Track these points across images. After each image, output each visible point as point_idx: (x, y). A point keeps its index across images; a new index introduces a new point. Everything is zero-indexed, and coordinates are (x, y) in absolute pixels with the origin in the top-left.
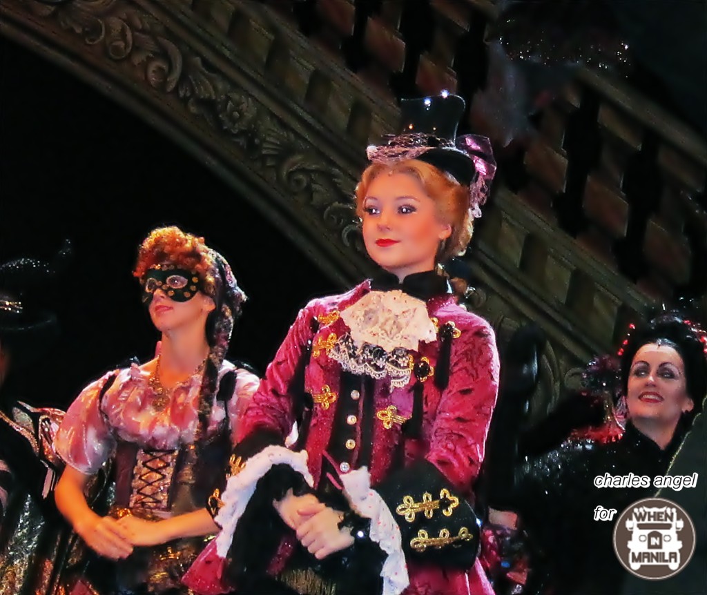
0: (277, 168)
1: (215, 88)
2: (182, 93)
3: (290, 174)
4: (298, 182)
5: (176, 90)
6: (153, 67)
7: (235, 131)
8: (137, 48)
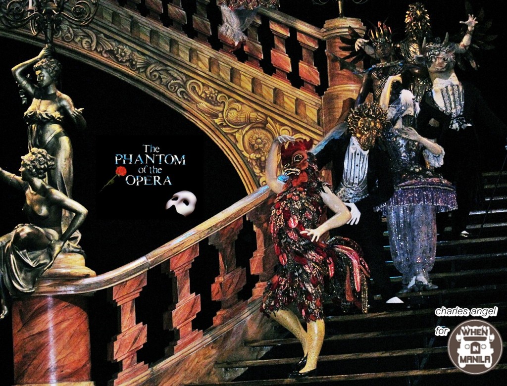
0: (145, 72)
1: (112, 45)
2: (99, 50)
3: (151, 73)
4: (155, 76)
5: (96, 49)
6: (84, 42)
7: (124, 61)
8: (76, 35)
